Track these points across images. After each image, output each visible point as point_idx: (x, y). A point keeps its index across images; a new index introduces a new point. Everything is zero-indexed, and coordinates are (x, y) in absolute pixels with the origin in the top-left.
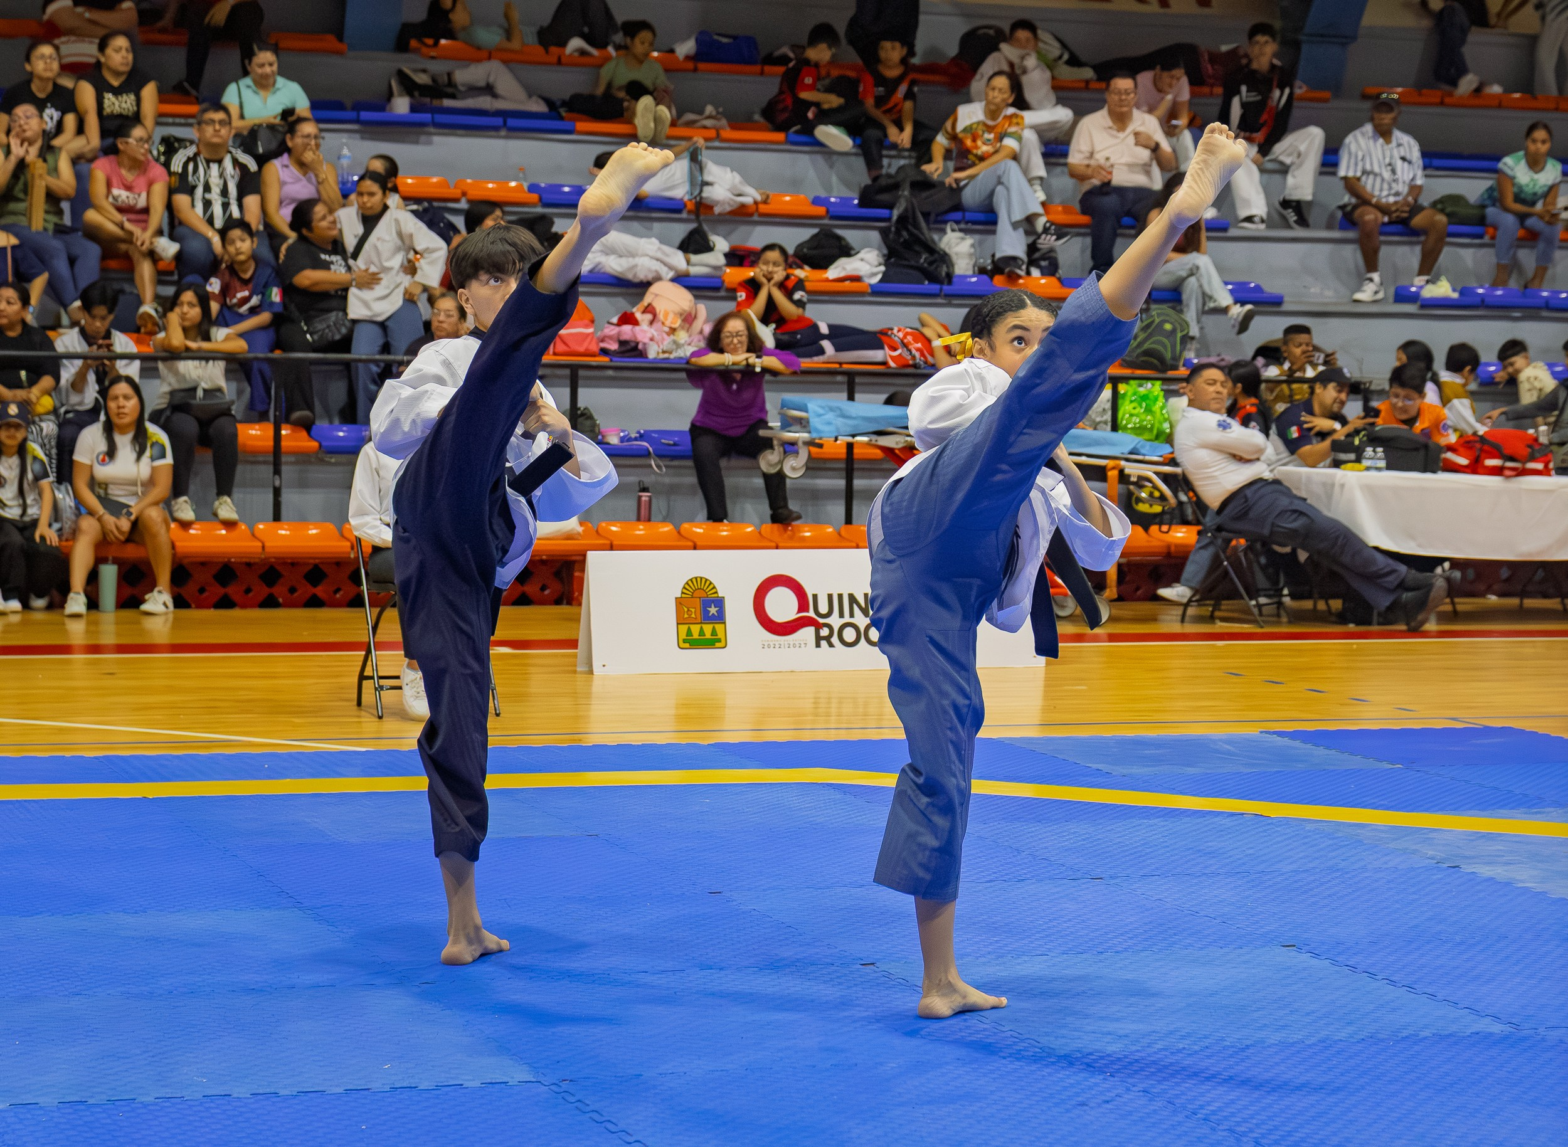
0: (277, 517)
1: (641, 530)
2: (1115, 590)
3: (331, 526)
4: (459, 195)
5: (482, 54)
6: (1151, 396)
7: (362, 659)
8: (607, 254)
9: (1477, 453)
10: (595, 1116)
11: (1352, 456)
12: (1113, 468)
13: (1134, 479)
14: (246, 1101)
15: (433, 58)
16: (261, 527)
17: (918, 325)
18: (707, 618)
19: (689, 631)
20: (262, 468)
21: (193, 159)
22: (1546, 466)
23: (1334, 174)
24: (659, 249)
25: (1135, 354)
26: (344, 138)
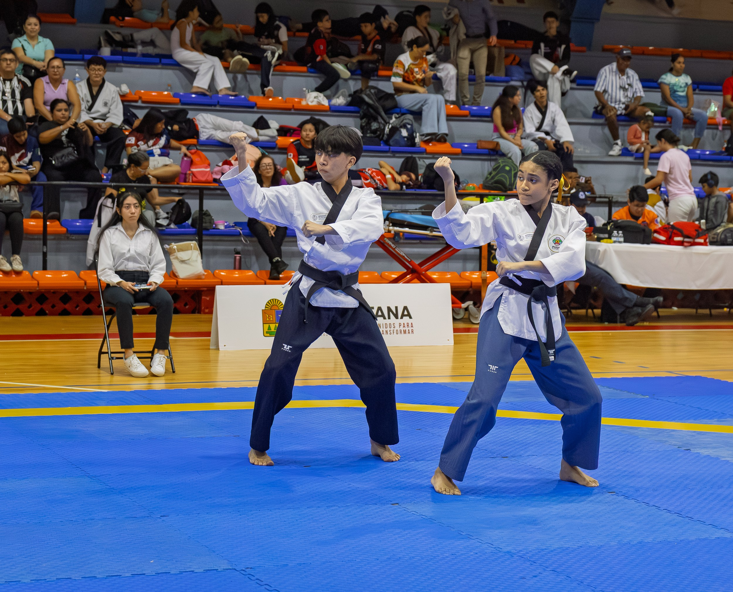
0: (45, 268)
1: (237, 274)
3: (74, 272)
4: (138, 99)
5: (147, 25)
7: (101, 342)
8: (216, 130)
9: (670, 234)
10: (268, 587)
11: (606, 236)
14: (80, 581)
15: (122, 27)
16: (37, 273)
17: (378, 167)
18: (278, 321)
19: (269, 327)
20: (37, 242)
22: (705, 241)
24: (243, 127)
25: (490, 183)
26: (76, 69)
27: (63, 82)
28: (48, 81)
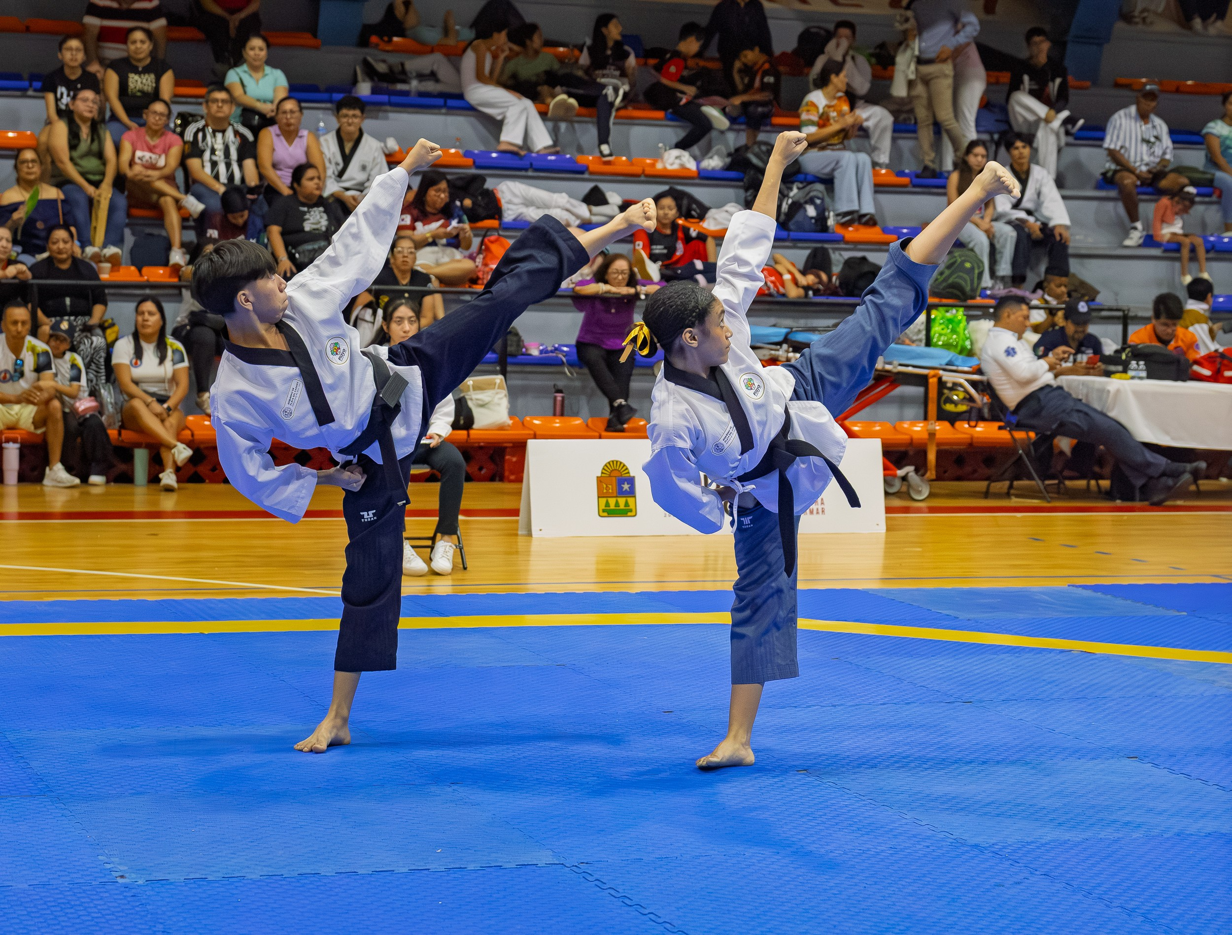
1: (557, 423)
2: (934, 472)
6: (956, 320)
8: (527, 206)
9: (1218, 366)
10: (613, 892)
11: (1120, 368)
12: (934, 376)
13: (949, 385)
14: (333, 878)
15: (388, 51)
17: (772, 263)
18: (621, 493)
19: (607, 502)
21: (203, 130)
23: (1100, 146)
24: (568, 202)
25: (941, 287)
26: (320, 114)
27: (300, 134)
28: (278, 132)
